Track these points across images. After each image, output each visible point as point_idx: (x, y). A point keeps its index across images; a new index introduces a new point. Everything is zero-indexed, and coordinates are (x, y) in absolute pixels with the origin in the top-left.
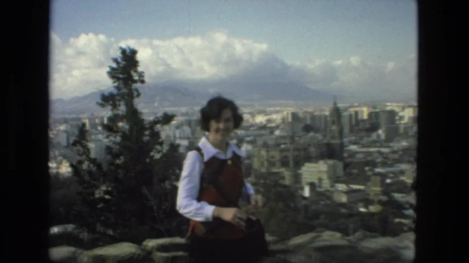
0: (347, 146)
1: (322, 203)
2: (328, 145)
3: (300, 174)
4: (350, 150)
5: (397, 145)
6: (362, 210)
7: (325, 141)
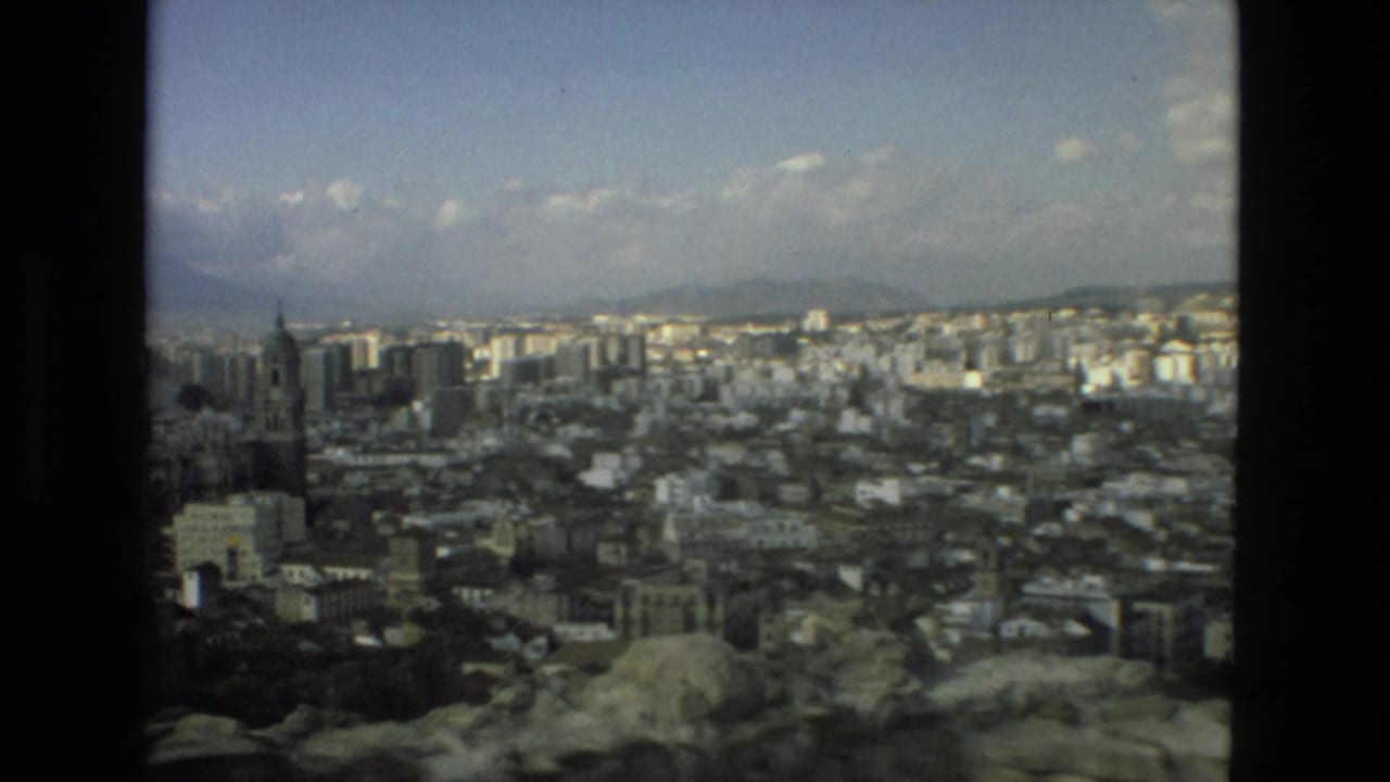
0: (319, 451)
1: (241, 624)
2: (258, 448)
3: (170, 540)
4: (328, 462)
5: (467, 445)
6: (366, 641)
7: (250, 436)
